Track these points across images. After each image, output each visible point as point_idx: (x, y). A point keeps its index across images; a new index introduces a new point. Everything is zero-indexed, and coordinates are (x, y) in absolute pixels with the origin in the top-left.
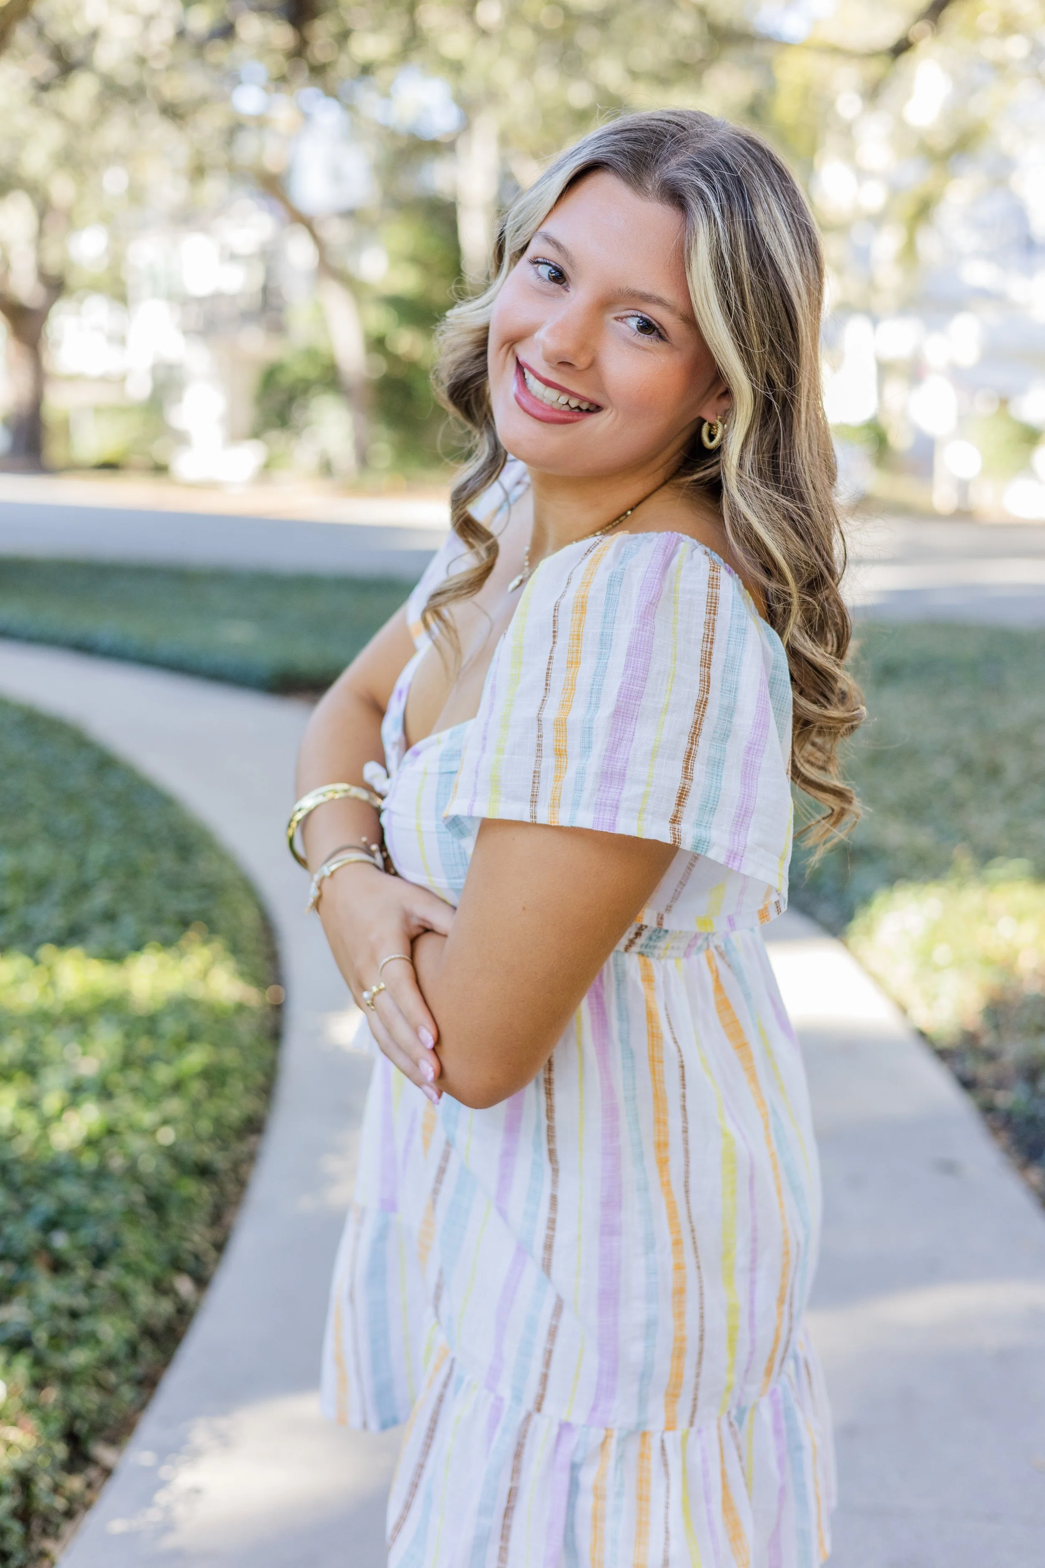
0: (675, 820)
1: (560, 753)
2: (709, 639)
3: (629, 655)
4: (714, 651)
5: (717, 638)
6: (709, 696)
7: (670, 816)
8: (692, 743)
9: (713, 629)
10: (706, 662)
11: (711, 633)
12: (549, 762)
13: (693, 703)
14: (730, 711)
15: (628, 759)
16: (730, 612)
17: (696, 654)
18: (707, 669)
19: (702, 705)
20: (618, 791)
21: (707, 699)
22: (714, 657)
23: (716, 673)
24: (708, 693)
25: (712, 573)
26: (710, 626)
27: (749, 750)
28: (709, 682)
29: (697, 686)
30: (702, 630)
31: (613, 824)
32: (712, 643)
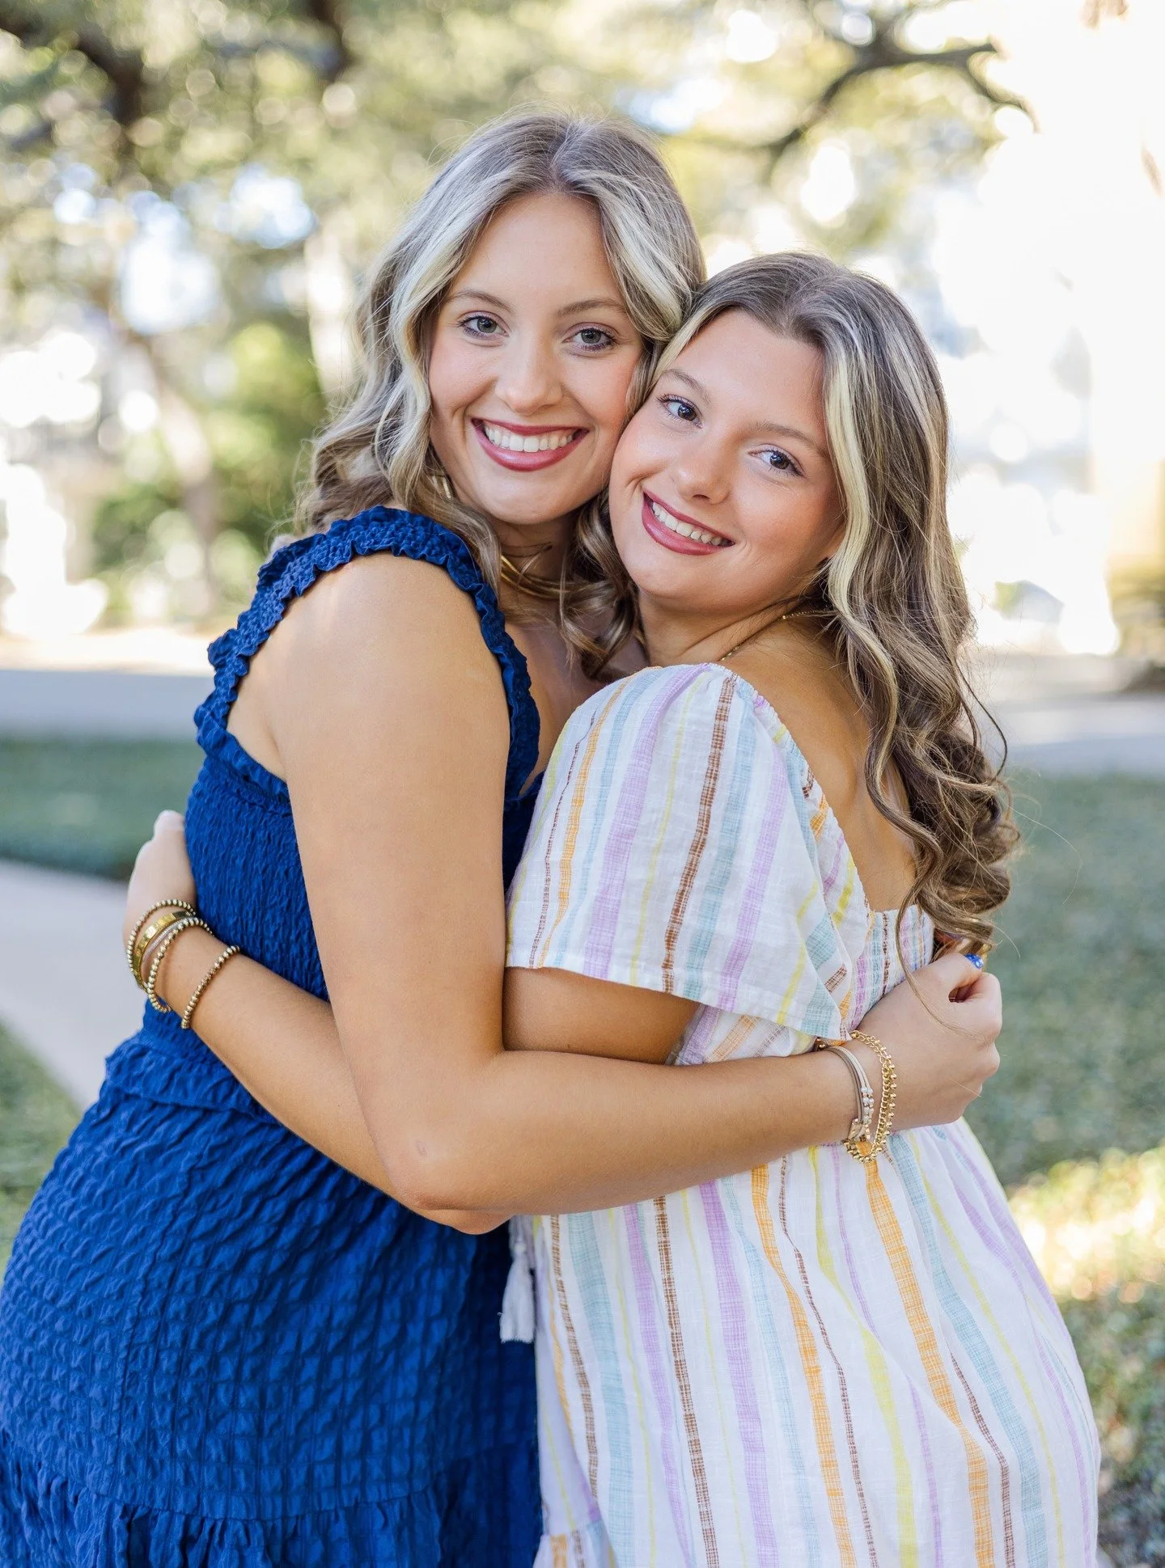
0: (667, 965)
1: (563, 897)
2: (713, 775)
3: (623, 791)
4: (718, 787)
5: (721, 774)
6: (708, 837)
7: (662, 961)
8: (685, 885)
9: (718, 764)
10: (708, 798)
11: (715, 768)
12: (554, 906)
13: (687, 844)
14: (730, 853)
15: (620, 901)
16: (735, 747)
17: (697, 789)
18: (707, 807)
19: (698, 847)
20: (610, 935)
21: (704, 840)
22: (716, 794)
23: (717, 809)
24: (706, 833)
25: (721, 704)
26: (715, 760)
27: (749, 893)
28: (708, 821)
29: (695, 825)
30: (706, 765)
31: (606, 971)
32: (715, 778)
